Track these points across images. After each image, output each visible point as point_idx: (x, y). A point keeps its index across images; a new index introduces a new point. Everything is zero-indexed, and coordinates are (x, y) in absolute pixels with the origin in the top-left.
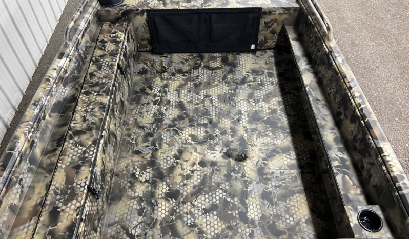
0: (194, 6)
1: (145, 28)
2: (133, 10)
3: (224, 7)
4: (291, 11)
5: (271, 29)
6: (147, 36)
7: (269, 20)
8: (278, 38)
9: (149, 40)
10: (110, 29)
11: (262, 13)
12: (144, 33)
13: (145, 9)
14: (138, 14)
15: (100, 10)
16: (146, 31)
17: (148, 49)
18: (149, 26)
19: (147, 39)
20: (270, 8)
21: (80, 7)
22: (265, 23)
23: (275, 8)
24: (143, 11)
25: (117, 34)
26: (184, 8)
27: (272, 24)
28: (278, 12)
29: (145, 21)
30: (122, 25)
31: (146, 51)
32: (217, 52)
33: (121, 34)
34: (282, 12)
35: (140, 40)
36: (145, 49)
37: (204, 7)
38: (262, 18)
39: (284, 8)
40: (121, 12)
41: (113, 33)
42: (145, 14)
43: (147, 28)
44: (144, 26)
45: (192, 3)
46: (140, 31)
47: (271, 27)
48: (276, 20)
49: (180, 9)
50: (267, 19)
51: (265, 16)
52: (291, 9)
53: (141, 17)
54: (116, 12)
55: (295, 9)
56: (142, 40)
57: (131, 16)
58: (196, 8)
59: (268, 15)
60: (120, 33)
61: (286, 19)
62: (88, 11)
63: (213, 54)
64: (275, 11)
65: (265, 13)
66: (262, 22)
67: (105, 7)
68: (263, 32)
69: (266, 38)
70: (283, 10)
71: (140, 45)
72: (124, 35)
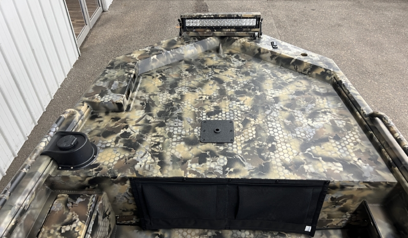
0: (211, 171)
1: (129, 198)
2: (108, 177)
3: (263, 178)
4: (381, 187)
5: (342, 206)
6: (132, 206)
7: (339, 196)
8: (352, 216)
9: (134, 212)
10: (65, 211)
11: (330, 187)
12: (127, 204)
13: (128, 176)
14: (117, 182)
15: (53, 176)
16: (130, 202)
17: (134, 222)
18: (133, 196)
19: (132, 210)
20: (344, 182)
21: (5, 192)
22: (332, 199)
23: (353, 181)
24: (124, 180)
25: (74, 225)
26: (193, 176)
27: (345, 201)
28: (356, 187)
29: (128, 191)
30: (87, 202)
31: (131, 224)
32: (246, 229)
33: (80, 227)
34: (365, 187)
35: (121, 211)
36: (129, 222)
37: (228, 176)
38: (328, 194)
39: (369, 183)
40: (88, 179)
41: (66, 224)
42: (128, 182)
43: (131, 199)
44: (127, 196)
45: (208, 163)
46: (120, 201)
47: (342, 204)
48: (351, 197)
49: (187, 179)
50: (337, 194)
51: (334, 191)
52: (382, 184)
53: (121, 186)
54: (80, 178)
55: (389, 185)
56: (124, 211)
57: (105, 184)
58: (214, 176)
59: (337, 190)
60: (80, 223)
61: (369, 195)
62: (25, 187)
63: (239, 233)
64: (353, 186)
65: (334, 188)
66: (328, 198)
67: (63, 169)
68: (328, 210)
69: (329, 216)
70: (368, 184)
71: (121, 217)
72: (85, 227)
